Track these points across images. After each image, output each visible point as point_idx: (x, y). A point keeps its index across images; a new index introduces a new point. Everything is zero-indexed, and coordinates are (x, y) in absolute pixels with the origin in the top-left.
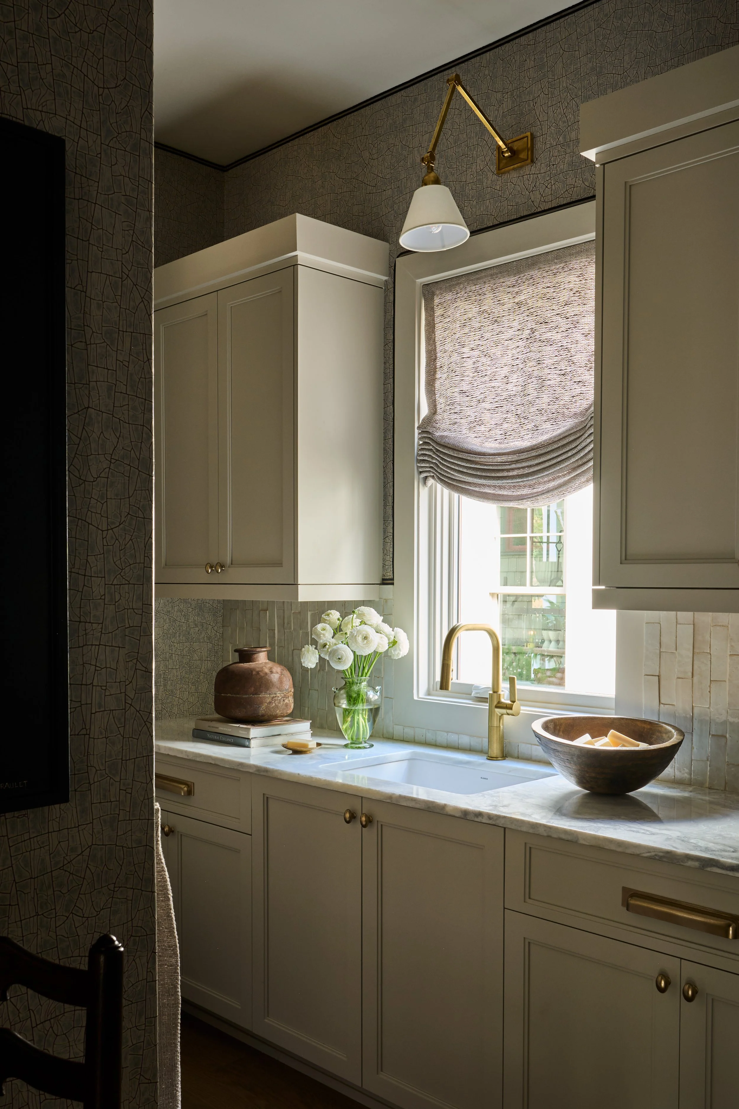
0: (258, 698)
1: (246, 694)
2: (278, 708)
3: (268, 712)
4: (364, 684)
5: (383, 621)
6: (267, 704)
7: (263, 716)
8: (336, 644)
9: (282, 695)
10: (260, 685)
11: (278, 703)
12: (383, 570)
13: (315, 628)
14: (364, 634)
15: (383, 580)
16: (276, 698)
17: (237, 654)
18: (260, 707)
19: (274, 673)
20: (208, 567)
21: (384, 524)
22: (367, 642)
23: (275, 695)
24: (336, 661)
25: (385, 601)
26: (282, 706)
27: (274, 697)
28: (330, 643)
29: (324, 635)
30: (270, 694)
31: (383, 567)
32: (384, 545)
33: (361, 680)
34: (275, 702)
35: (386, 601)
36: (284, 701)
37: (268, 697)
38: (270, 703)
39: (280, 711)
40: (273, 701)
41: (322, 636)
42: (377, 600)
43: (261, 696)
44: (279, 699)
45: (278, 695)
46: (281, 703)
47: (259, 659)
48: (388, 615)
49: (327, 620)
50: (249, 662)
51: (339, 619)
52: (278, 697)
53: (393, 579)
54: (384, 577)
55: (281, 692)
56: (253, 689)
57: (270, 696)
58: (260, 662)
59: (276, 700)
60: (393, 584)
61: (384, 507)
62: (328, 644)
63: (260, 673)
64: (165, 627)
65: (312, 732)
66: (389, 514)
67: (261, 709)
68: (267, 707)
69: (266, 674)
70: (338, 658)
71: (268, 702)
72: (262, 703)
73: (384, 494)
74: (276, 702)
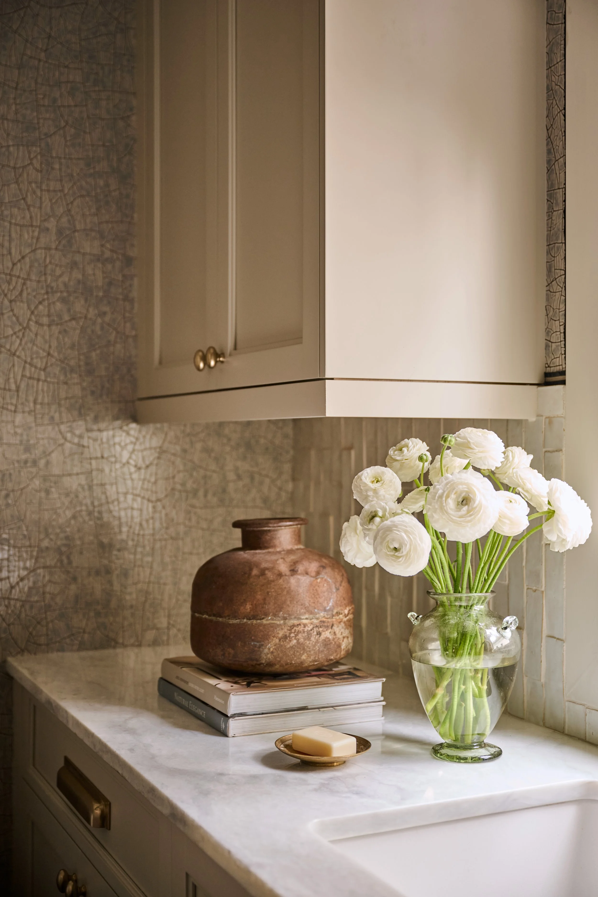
0: (261, 625)
1: (235, 617)
2: (304, 649)
3: (281, 658)
4: (479, 608)
5: (533, 465)
6: (277, 641)
7: (270, 664)
8: (395, 514)
9: (315, 621)
10: (265, 599)
11: (305, 639)
12: (547, 355)
13: (359, 477)
14: (462, 492)
15: (547, 375)
16: (301, 628)
17: (238, 532)
18: (262, 645)
19: (300, 574)
20: (198, 359)
21: (549, 252)
22: (468, 511)
23: (296, 622)
24: (387, 555)
25: (547, 420)
26: (314, 646)
27: (294, 626)
28: (384, 510)
29: (375, 491)
30: (285, 619)
31: (547, 347)
32: (548, 300)
33: (469, 599)
34: (296, 635)
35: (550, 420)
36: (319, 634)
37: (280, 625)
38: (285, 637)
39: (309, 656)
40: (292, 635)
41: (370, 493)
42: (532, 419)
43: (264, 622)
44: (308, 632)
45: (305, 621)
46: (313, 639)
47: (277, 542)
48: (553, 451)
49: (397, 460)
50: (255, 548)
51: (421, 458)
52: (305, 625)
53: (563, 373)
54: (548, 370)
55: (311, 616)
56: (248, 607)
57: (285, 624)
58: (278, 550)
59: (299, 632)
60: (563, 382)
61: (549, 216)
62: (380, 514)
63: (267, 572)
64: (176, 479)
65: (384, 703)
66: (559, 230)
67: (266, 651)
68: (279, 647)
69: (280, 575)
70: (392, 547)
71: (280, 635)
72: (266, 637)
73: (548, 188)
74: (300, 636)
